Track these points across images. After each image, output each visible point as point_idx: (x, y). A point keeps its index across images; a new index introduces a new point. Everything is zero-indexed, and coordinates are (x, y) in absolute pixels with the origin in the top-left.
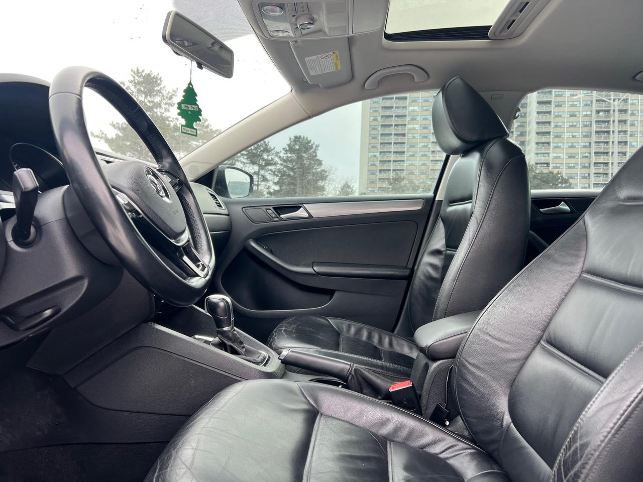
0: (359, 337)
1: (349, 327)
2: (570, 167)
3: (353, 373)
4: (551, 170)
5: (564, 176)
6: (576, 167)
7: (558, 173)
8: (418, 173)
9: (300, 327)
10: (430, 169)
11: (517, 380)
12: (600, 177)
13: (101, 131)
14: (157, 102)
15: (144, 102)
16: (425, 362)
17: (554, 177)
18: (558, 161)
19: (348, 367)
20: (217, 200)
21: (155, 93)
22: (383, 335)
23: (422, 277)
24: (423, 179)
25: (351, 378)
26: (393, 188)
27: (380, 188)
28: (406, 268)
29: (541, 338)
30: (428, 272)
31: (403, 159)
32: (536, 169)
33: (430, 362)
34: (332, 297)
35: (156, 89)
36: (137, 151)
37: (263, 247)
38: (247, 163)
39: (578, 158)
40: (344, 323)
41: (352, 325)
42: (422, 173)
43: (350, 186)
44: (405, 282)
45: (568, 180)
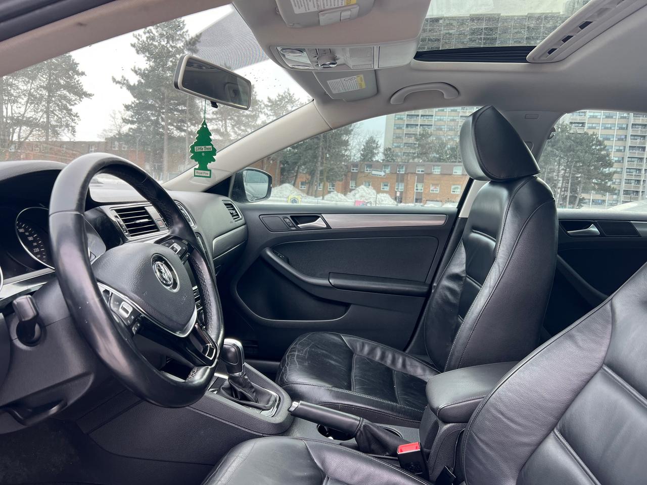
0: (373, 357)
1: (363, 346)
2: (606, 128)
3: (362, 429)
4: (586, 130)
5: (599, 138)
6: (613, 128)
7: (593, 134)
8: (446, 129)
9: (313, 349)
10: (459, 125)
11: (526, 465)
12: (637, 139)
13: (123, 77)
14: (180, 47)
15: (166, 47)
16: (435, 419)
17: (589, 138)
18: (594, 121)
19: (358, 422)
20: (234, 209)
21: (177, 38)
22: (397, 356)
23: (440, 301)
24: (451, 136)
25: (360, 434)
26: (419, 144)
27: (407, 143)
28: (424, 283)
29: (555, 425)
30: (446, 296)
31: (431, 124)
32: (570, 129)
33: (440, 422)
34: (348, 309)
35: (178, 33)
36: (159, 98)
37: (279, 257)
38: (270, 115)
39: (616, 118)
40: (358, 341)
41: (366, 343)
42: (451, 130)
43: (375, 141)
44: (422, 299)
45: (603, 142)
